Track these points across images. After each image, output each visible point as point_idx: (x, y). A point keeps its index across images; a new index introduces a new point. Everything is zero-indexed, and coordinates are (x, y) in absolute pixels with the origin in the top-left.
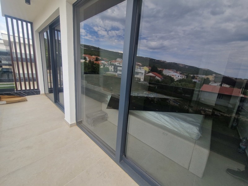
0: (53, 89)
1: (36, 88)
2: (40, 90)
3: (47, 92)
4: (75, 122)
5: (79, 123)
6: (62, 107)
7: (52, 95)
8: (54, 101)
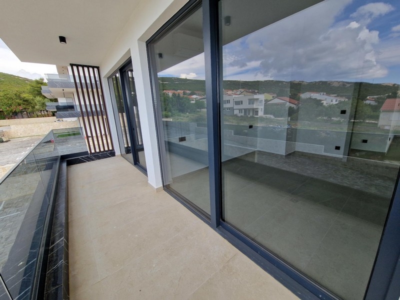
0: (131, 148)
1: (111, 148)
2: (115, 151)
3: (124, 152)
4: (162, 185)
5: (167, 188)
6: (144, 170)
7: (131, 156)
8: (133, 163)
